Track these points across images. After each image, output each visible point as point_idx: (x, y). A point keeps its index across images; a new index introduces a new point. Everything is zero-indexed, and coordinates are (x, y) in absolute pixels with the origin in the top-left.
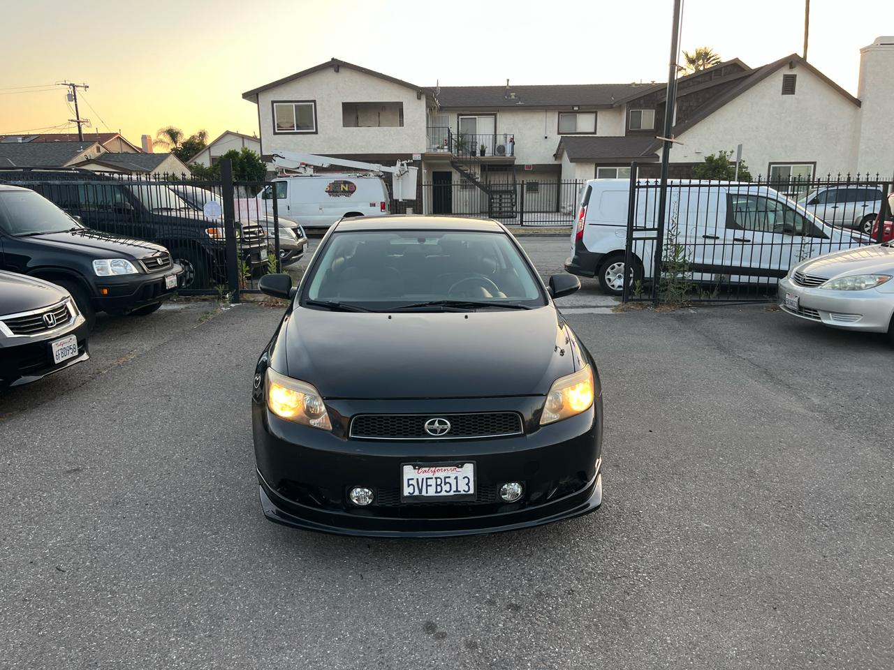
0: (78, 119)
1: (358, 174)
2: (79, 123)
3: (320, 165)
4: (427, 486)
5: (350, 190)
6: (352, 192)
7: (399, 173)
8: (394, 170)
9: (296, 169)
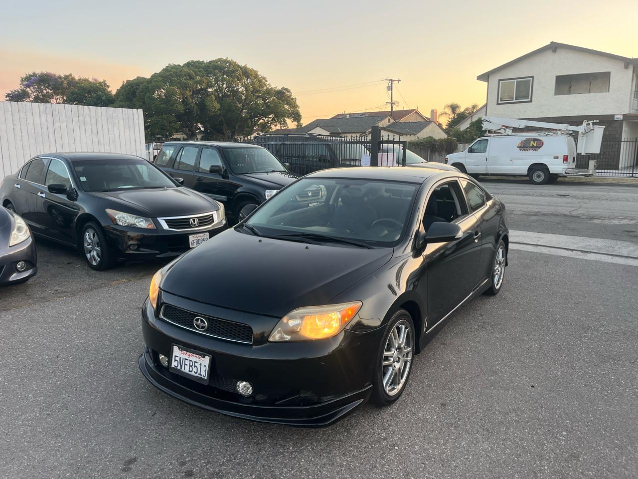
0: (392, 101)
1: (547, 133)
2: (392, 104)
3: (517, 127)
4: (185, 364)
5: (538, 144)
6: (540, 147)
7: (583, 131)
8: (580, 129)
9: (498, 130)
